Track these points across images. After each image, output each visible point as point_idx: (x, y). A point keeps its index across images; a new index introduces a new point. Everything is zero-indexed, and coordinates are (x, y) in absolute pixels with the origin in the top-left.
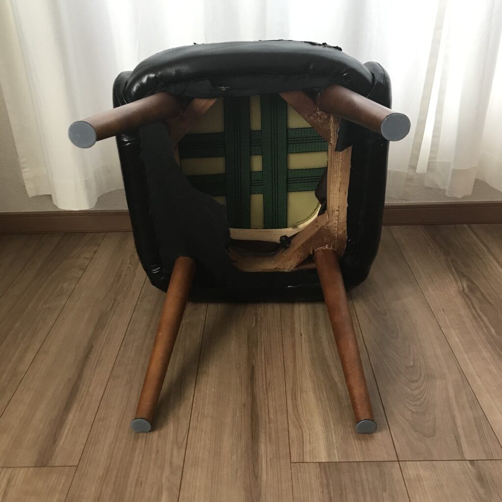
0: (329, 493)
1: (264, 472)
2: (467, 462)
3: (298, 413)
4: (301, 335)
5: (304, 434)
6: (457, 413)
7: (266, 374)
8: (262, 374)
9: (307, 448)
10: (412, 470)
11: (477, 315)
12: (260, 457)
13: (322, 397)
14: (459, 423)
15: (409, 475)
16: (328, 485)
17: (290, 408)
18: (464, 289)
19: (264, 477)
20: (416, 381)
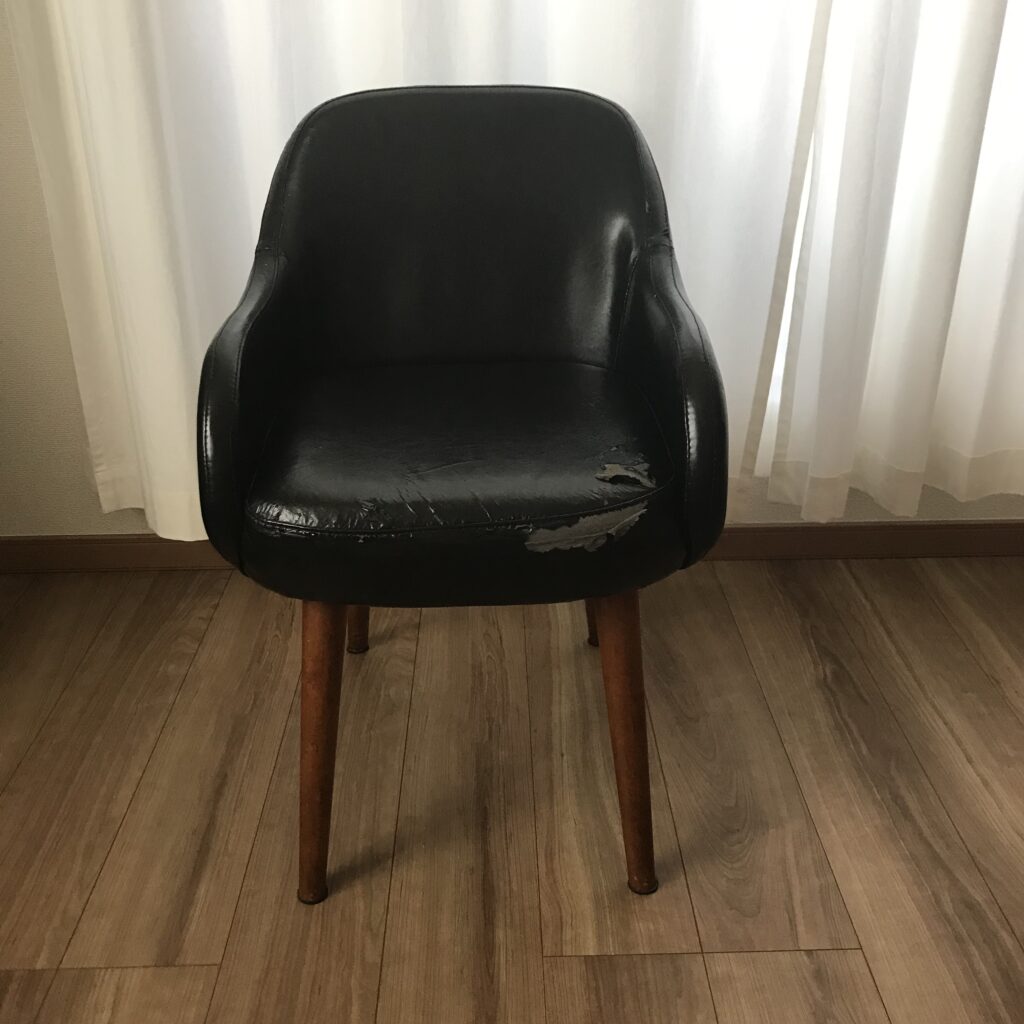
0: (598, 1000)
1: (503, 972)
2: (803, 952)
4: (562, 755)
5: (564, 914)
6: (795, 880)
9: (568, 934)
10: (721, 965)
11: (842, 723)
12: (497, 949)
14: (797, 896)
15: (717, 974)
16: (597, 989)
17: (543, 874)
19: (503, 979)
20: (738, 830)
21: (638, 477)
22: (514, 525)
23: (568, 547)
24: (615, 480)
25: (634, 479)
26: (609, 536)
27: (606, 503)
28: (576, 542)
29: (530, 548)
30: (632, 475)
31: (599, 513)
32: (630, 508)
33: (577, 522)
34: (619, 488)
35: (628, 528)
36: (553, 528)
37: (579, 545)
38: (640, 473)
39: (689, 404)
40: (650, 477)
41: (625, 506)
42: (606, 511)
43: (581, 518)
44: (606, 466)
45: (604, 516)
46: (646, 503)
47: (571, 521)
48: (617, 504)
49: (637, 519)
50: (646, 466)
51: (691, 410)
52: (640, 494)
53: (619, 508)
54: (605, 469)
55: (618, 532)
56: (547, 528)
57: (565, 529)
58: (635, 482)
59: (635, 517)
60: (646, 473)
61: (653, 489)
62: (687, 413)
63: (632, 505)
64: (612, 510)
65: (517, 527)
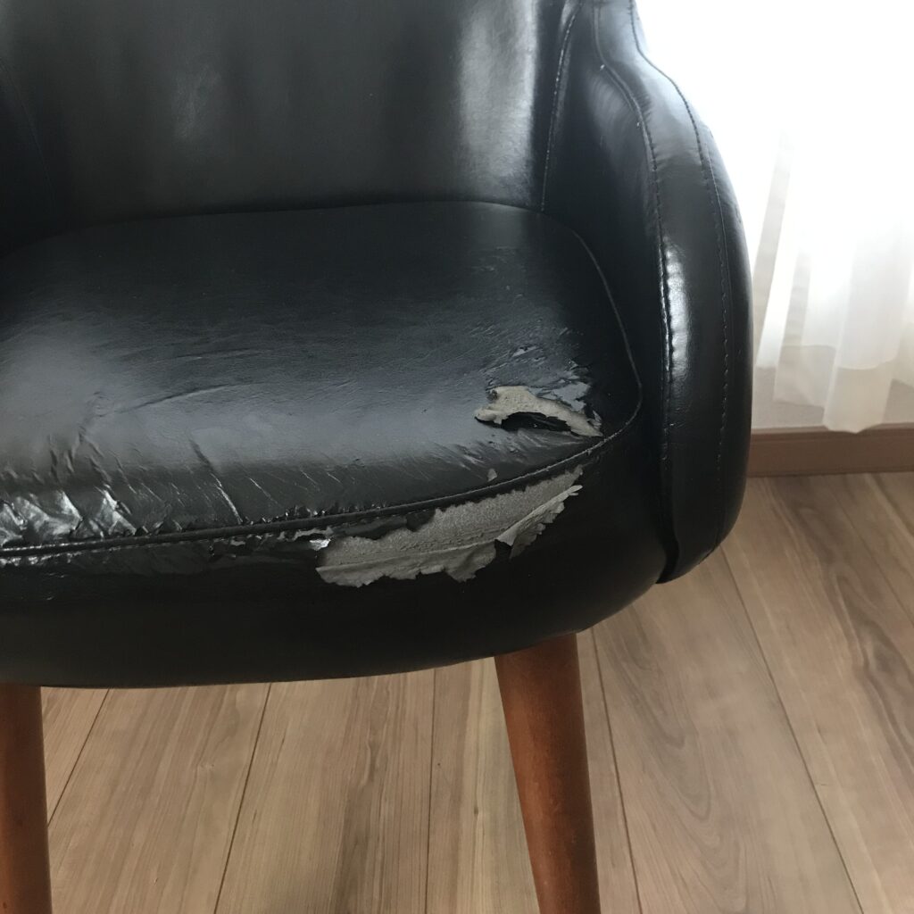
11: (899, 744)
18: (867, 663)
21: (563, 415)
22: (292, 529)
23: (411, 573)
24: (516, 422)
25: (553, 420)
26: (499, 545)
27: (493, 476)
28: (429, 560)
29: (328, 578)
30: (548, 409)
31: (476, 499)
32: (544, 484)
33: (428, 519)
34: (522, 439)
35: (542, 527)
36: (377, 535)
37: (436, 568)
38: (566, 405)
39: (669, 255)
40: (588, 413)
41: (535, 481)
42: (492, 494)
43: (438, 511)
44: (499, 390)
45: (488, 504)
46: (579, 471)
47: (416, 517)
48: (516, 477)
49: (560, 509)
50: (582, 388)
51: (672, 268)
52: (567, 452)
53: (521, 486)
54: (494, 397)
55: (519, 536)
56: (364, 535)
57: (404, 534)
58: (557, 426)
59: (556, 504)
60: (580, 405)
61: (595, 440)
62: (666, 276)
63: (548, 476)
64: (506, 490)
65: (299, 534)
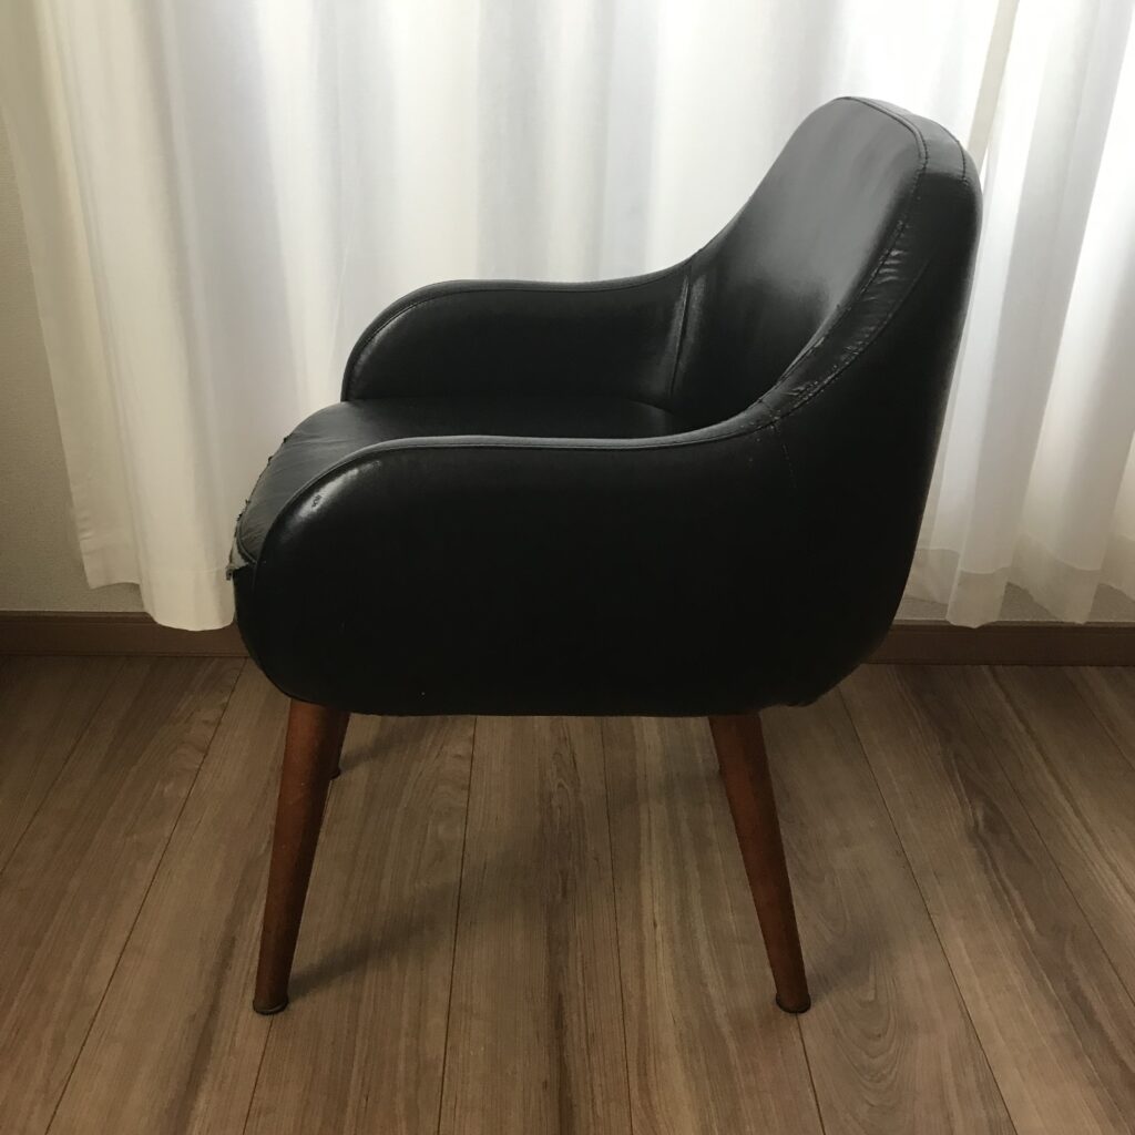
3: (651, 1105)
4: (655, 925)
6: (955, 1109)
7: (586, 1014)
8: (579, 1015)
11: (1000, 887)
13: (696, 1068)
17: (635, 1093)
18: (977, 825)
20: (879, 1036)
